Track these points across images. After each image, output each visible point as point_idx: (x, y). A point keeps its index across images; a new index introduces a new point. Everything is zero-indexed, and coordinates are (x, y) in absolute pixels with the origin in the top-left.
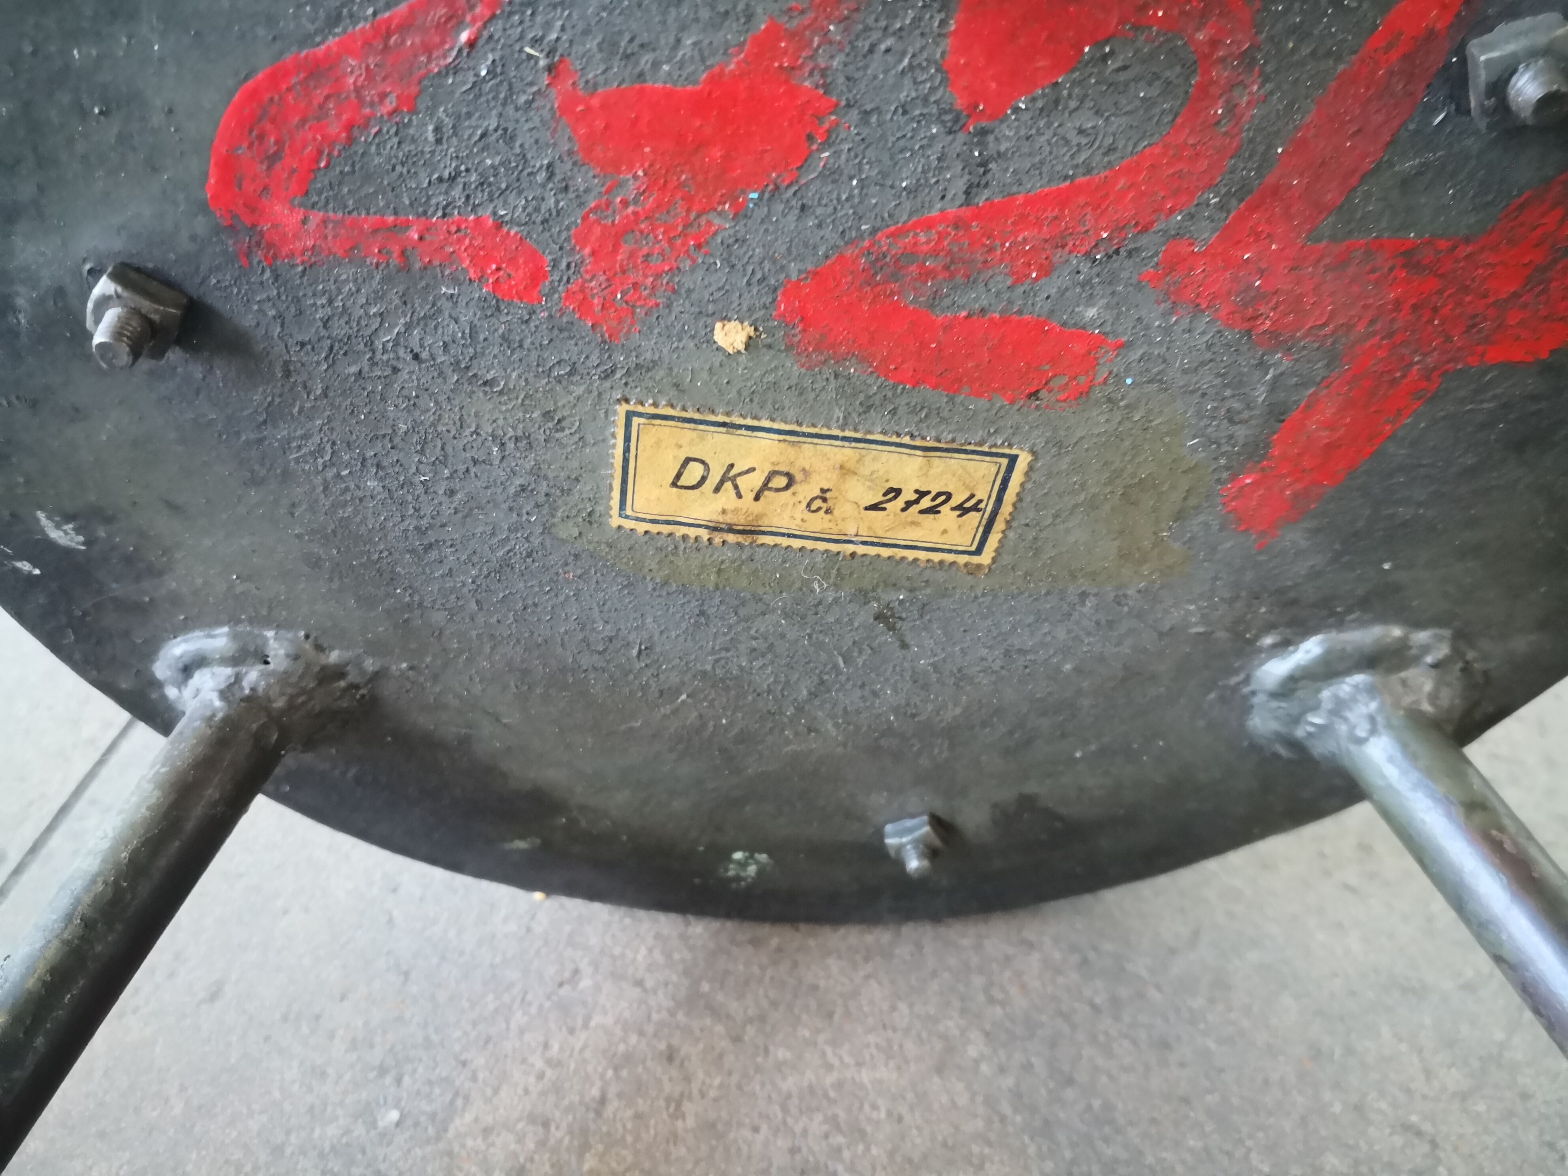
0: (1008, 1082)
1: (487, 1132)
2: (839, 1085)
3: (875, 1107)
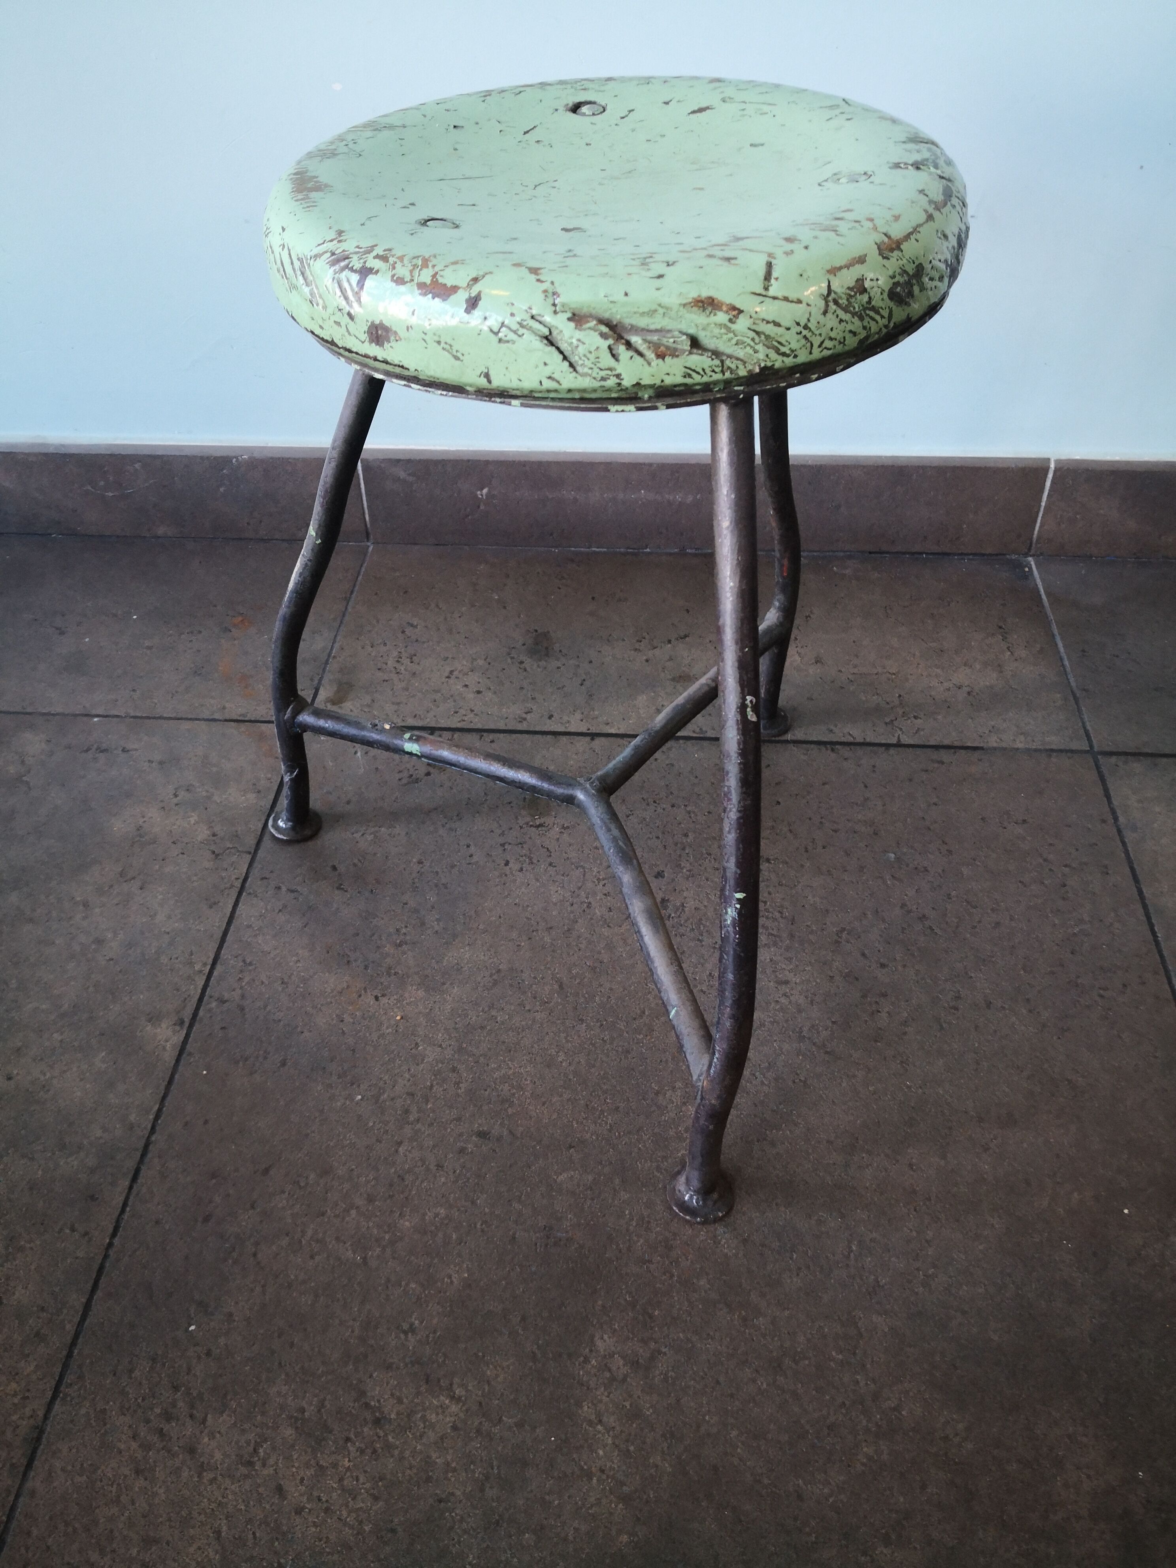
0: (572, 1068)
1: (392, 1099)
2: (514, 1073)
3: (526, 1080)
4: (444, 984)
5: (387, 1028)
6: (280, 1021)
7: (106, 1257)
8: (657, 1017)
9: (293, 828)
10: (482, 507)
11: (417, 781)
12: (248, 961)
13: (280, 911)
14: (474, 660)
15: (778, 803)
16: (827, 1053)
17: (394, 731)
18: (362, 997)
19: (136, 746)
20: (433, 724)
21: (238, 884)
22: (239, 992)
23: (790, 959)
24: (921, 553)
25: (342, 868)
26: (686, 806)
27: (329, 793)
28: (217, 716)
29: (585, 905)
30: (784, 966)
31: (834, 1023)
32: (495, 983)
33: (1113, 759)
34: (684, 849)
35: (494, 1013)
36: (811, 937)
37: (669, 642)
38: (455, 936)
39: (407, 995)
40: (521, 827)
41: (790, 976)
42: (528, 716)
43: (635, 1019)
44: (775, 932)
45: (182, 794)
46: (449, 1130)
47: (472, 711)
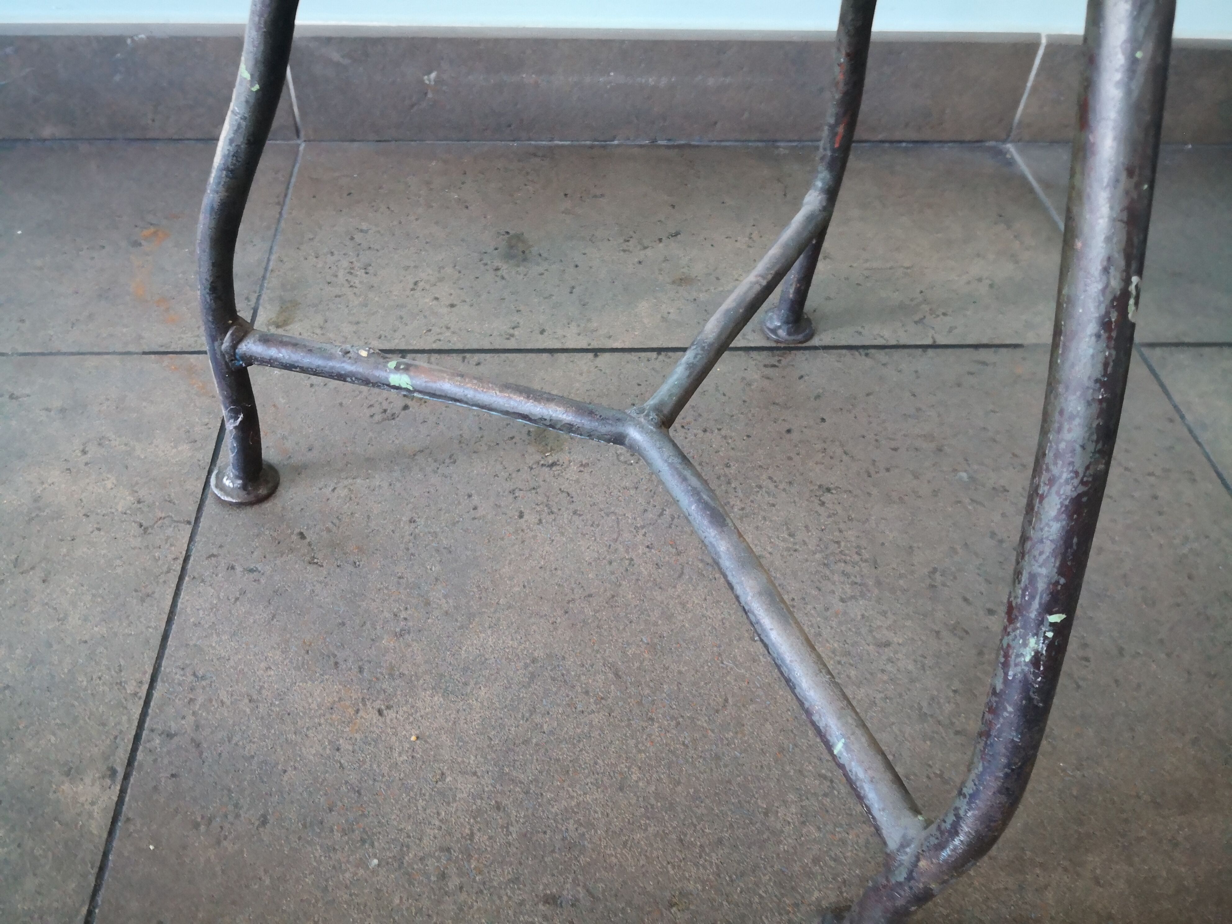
4: (466, 684)
5: (400, 754)
6: (253, 757)
8: (744, 706)
9: (244, 487)
10: (430, 95)
11: (393, 417)
12: (200, 673)
13: (237, 599)
14: (441, 268)
15: (823, 420)
16: (957, 733)
17: (372, 360)
18: (361, 713)
19: (27, 391)
20: (403, 347)
21: (177, 567)
22: (191, 719)
23: (884, 613)
24: (900, 142)
25: (311, 536)
26: (719, 430)
27: (284, 438)
28: (132, 348)
29: (627, 562)
30: (879, 623)
31: (955, 691)
32: (533, 677)
33: (1158, 351)
34: (729, 483)
35: (538, 719)
36: (901, 582)
37: (660, 240)
38: (471, 616)
39: (419, 704)
40: (531, 468)
41: (890, 635)
42: (516, 332)
43: (717, 711)
44: (858, 580)
45: (92, 449)
46: (505, 898)
47: (448, 328)
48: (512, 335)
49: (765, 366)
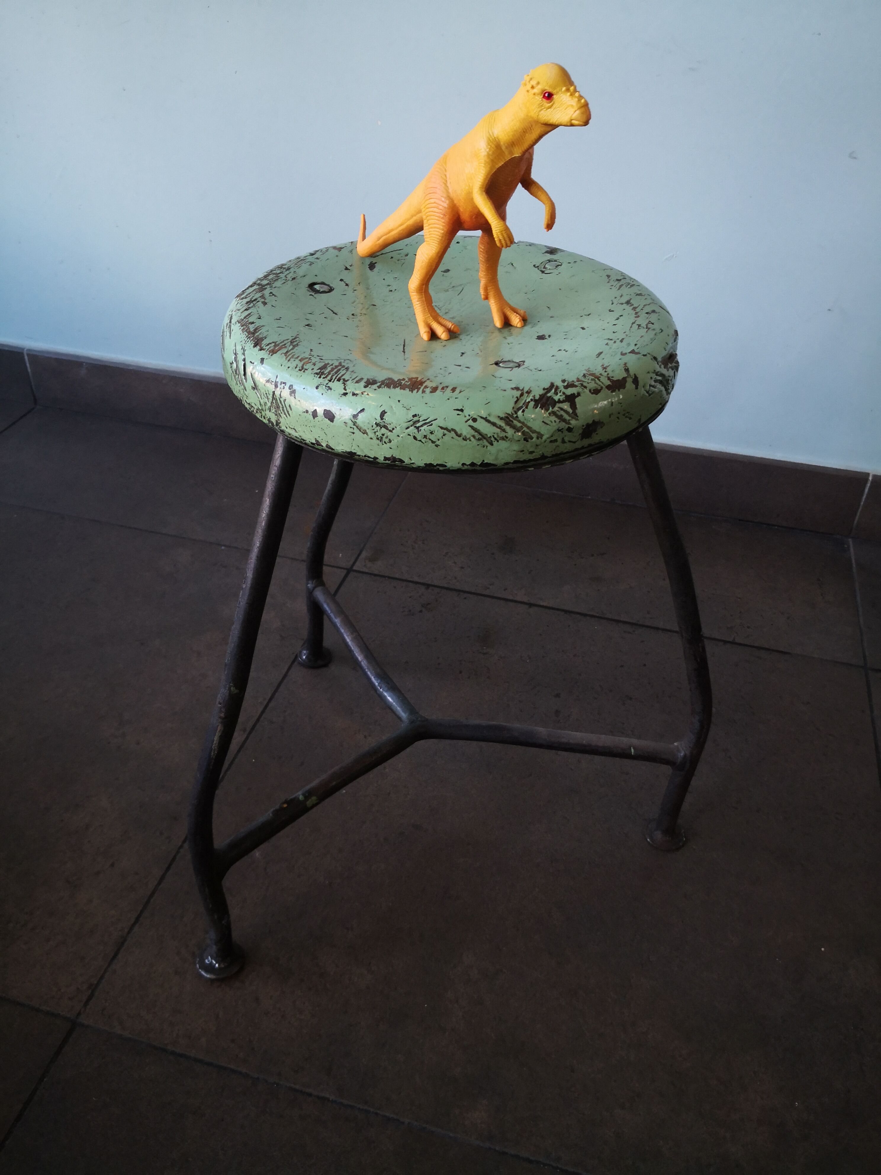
6: (304, 739)
7: (178, 852)
11: (413, 615)
12: (291, 702)
14: (463, 548)
18: (356, 735)
20: (429, 582)
22: (282, 718)
24: (775, 526)
34: (577, 683)
37: (593, 555)
40: (474, 653)
42: (491, 587)
46: (396, 820)
47: (456, 578)
48: (489, 588)
49: (625, 632)
